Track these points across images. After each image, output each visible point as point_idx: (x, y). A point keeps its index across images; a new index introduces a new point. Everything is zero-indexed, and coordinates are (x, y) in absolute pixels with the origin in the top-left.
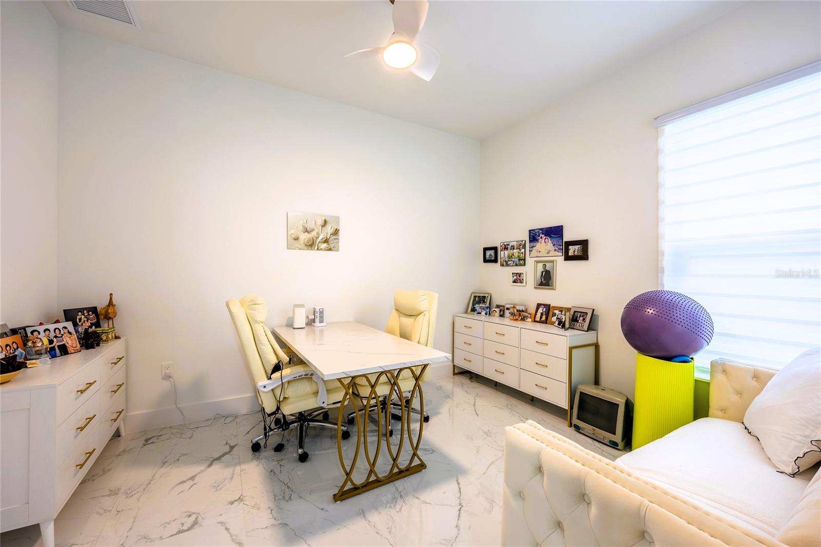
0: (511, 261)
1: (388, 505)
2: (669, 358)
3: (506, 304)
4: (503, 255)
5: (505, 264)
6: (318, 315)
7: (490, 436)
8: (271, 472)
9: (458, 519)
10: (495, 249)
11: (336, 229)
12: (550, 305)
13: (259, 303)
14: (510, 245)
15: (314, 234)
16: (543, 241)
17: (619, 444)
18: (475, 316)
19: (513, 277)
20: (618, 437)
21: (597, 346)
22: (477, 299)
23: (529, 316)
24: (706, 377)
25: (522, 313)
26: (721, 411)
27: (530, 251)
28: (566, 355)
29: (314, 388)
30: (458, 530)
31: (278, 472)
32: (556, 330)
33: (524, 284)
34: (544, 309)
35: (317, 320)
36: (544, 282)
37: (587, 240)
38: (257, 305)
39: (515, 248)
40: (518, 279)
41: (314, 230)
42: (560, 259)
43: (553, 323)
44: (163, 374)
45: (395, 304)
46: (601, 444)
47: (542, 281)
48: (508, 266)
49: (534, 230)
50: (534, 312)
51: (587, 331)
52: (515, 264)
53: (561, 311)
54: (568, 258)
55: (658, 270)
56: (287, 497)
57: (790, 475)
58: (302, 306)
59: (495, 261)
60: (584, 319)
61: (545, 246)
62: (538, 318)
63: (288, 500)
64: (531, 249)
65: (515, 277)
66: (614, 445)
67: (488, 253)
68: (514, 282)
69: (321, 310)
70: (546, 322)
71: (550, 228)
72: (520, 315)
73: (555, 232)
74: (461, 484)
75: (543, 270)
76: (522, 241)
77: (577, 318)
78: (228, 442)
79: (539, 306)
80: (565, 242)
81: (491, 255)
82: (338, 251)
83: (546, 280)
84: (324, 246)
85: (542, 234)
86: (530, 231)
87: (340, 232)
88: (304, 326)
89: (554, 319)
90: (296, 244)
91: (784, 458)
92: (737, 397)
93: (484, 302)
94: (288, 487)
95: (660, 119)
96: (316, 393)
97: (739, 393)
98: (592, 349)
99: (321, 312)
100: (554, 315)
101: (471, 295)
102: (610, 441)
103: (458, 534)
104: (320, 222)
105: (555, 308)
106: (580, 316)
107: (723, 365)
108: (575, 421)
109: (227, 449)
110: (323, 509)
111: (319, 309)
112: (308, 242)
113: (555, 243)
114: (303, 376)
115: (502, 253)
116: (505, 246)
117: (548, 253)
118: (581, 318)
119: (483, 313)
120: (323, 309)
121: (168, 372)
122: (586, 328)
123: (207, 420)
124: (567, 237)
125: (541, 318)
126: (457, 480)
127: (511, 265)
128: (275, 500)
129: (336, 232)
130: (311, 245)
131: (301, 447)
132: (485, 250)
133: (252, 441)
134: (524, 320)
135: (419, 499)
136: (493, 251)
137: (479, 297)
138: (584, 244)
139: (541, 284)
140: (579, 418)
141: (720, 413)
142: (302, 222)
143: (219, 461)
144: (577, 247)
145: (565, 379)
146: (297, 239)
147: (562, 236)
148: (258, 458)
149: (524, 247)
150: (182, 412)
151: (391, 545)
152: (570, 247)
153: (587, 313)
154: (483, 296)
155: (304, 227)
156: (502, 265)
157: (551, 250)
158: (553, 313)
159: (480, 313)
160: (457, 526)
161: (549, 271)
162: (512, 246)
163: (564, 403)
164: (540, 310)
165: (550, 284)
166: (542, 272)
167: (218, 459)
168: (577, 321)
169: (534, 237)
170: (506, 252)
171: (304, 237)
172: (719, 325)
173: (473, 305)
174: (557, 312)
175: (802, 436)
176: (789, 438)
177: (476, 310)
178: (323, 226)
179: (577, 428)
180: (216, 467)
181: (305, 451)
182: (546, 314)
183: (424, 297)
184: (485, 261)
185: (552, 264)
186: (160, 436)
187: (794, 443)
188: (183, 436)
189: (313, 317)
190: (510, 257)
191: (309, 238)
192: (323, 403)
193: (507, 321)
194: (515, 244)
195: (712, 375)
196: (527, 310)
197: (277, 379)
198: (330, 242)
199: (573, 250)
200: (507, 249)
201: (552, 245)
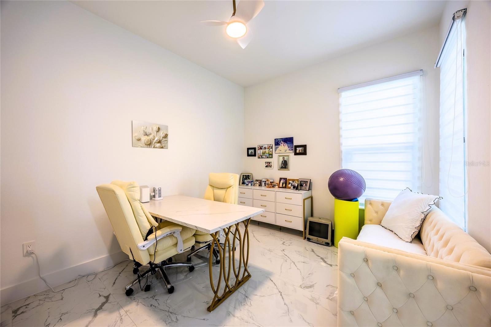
0: (264, 155)
1: (243, 304)
2: (351, 200)
3: (262, 179)
4: (259, 152)
5: (261, 157)
6: (157, 192)
7: (272, 252)
8: (151, 306)
9: (283, 300)
10: (255, 149)
11: (166, 134)
12: (287, 178)
13: (136, 186)
14: (264, 147)
15: (151, 137)
16: (283, 145)
17: (330, 243)
18: (245, 186)
19: (266, 164)
20: (329, 241)
21: (312, 198)
22: (245, 177)
23: (277, 185)
24: (363, 207)
25: (272, 184)
26: (370, 221)
27: (275, 150)
28: (302, 203)
29: (174, 241)
30: (287, 305)
31: (156, 305)
32: (292, 191)
33: (272, 168)
34: (284, 181)
35: (157, 196)
36: (283, 166)
37: (306, 145)
38: (134, 188)
39: (267, 148)
40: (268, 165)
41: (151, 134)
42: (292, 154)
43: (290, 188)
44: (25, 252)
45: (209, 181)
46: (321, 245)
47: (282, 166)
48: (263, 158)
49: (277, 139)
50: (278, 182)
51: (308, 191)
52: (266, 157)
53: (293, 181)
54: (296, 154)
55: (340, 160)
56: (175, 320)
57: (410, 242)
58: (146, 187)
59: (255, 155)
60: (306, 185)
61: (283, 148)
62: (281, 186)
63: (176, 321)
64: (276, 149)
65: (267, 164)
66: (327, 244)
67: (250, 151)
68: (266, 167)
69: (159, 189)
70: (285, 187)
71: (287, 138)
72: (272, 185)
73: (289, 141)
74: (273, 281)
75: (283, 160)
76: (271, 145)
77: (302, 185)
78: (100, 295)
79: (281, 179)
80: (295, 146)
81: (252, 152)
82: (167, 149)
83: (285, 165)
84: (158, 145)
85: (282, 141)
86: (275, 139)
87: (169, 136)
88: (149, 200)
89: (290, 185)
90: (139, 143)
91: (407, 236)
92: (375, 214)
93: (249, 178)
94: (171, 313)
95: (341, 89)
96: (176, 244)
97: (377, 212)
98: (310, 199)
99: (160, 190)
100: (290, 183)
101: (241, 175)
102: (326, 243)
103: (288, 308)
104: (155, 129)
105: (290, 180)
106: (304, 183)
107: (370, 201)
108: (308, 236)
109: (104, 300)
110: (204, 319)
111: (158, 188)
112: (147, 142)
113: (289, 146)
114: (169, 235)
115: (259, 151)
116: (260, 147)
117: (285, 151)
118: (305, 184)
119: (250, 185)
120: (161, 188)
121: (30, 249)
122: (308, 189)
123: (70, 282)
124: (296, 143)
125: (283, 185)
126: (270, 279)
127: (265, 157)
128: (166, 324)
129: (166, 136)
130: (149, 144)
131: (169, 283)
132: (248, 149)
133: (126, 288)
134: (274, 187)
135: (257, 295)
136: (253, 150)
137: (246, 176)
138: (305, 147)
139: (282, 168)
140: (310, 234)
141: (369, 222)
142: (143, 128)
143: (101, 310)
144: (301, 148)
145: (302, 215)
146: (139, 140)
147: (293, 143)
148: (134, 299)
149: (272, 148)
150: (45, 281)
151: (258, 326)
152: (297, 148)
153: (307, 182)
154: (248, 175)
155: (144, 131)
156: (259, 158)
157: (287, 149)
158: (289, 182)
159: (248, 185)
160: (285, 304)
161: (286, 161)
162: (265, 147)
163: (301, 228)
164: (282, 181)
165: (287, 168)
166: (282, 161)
167: (100, 308)
168: (303, 186)
169: (277, 143)
170: (261, 151)
171: (144, 139)
172: (368, 184)
173: (243, 180)
174: (291, 182)
175: (412, 226)
176: (408, 228)
177: (245, 183)
178: (157, 132)
179: (309, 240)
180: (101, 316)
181: (172, 285)
182: (285, 183)
183: (232, 177)
184: (248, 155)
185: (287, 157)
186: (28, 305)
187: (409, 229)
188: (53, 299)
189: (153, 194)
190: (264, 153)
191: (148, 139)
192: (181, 250)
193: (263, 188)
194: (266, 146)
195: (365, 206)
196: (274, 181)
197: (152, 239)
198: (162, 143)
199: (299, 150)
200: (262, 149)
201: (287, 147)
